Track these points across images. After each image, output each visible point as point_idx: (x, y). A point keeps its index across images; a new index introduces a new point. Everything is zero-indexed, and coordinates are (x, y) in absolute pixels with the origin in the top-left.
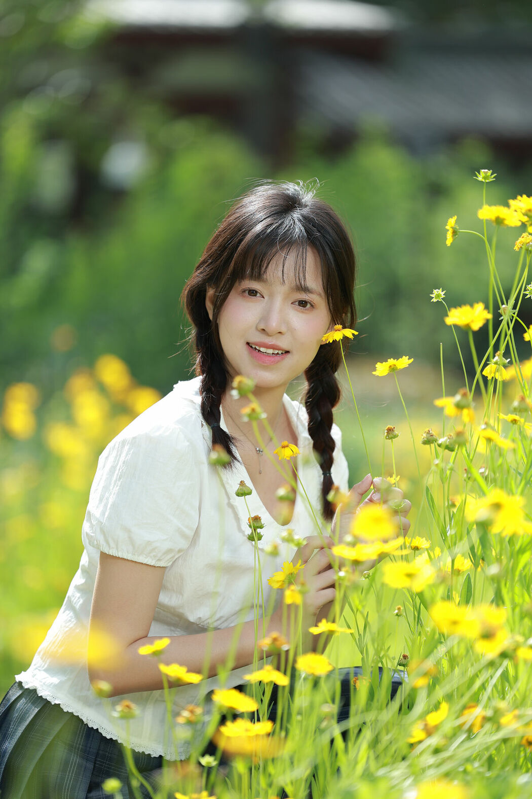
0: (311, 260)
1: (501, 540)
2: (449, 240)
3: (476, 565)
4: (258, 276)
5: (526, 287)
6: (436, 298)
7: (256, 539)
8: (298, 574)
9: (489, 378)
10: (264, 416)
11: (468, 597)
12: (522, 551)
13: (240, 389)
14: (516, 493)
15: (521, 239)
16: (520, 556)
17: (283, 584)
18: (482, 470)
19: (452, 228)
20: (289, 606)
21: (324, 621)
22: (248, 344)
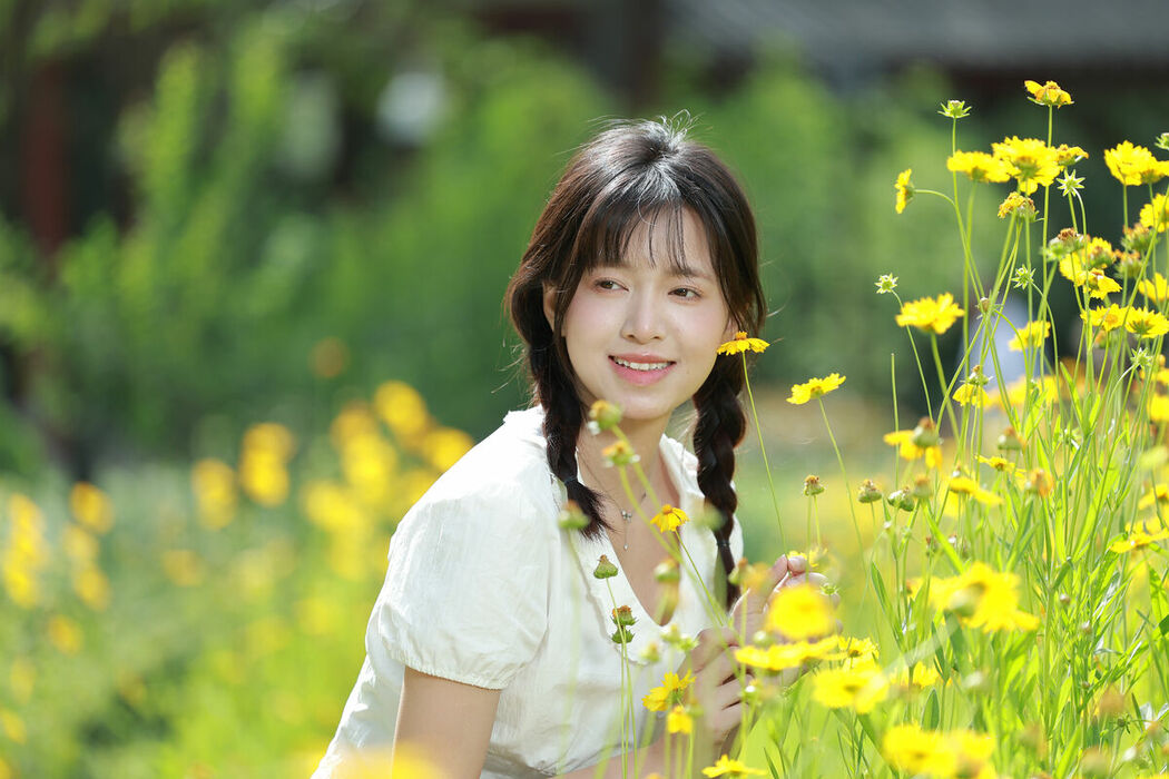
0: (689, 228)
1: (982, 638)
2: (900, 205)
3: (945, 677)
4: (615, 259)
5: (1014, 272)
6: (884, 288)
7: (624, 641)
8: (686, 690)
9: (963, 404)
10: (636, 459)
11: (934, 721)
12: (1012, 655)
13: (599, 420)
14: (1004, 570)
15: (1007, 201)
16: (1010, 662)
17: (664, 706)
18: (953, 540)
19: (904, 186)
20: (674, 736)
21: (725, 758)
22: (611, 358)
